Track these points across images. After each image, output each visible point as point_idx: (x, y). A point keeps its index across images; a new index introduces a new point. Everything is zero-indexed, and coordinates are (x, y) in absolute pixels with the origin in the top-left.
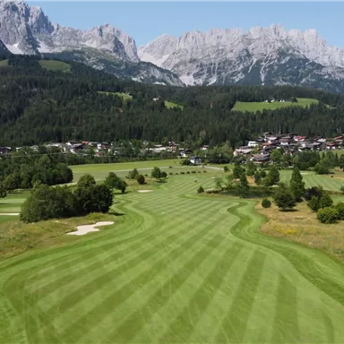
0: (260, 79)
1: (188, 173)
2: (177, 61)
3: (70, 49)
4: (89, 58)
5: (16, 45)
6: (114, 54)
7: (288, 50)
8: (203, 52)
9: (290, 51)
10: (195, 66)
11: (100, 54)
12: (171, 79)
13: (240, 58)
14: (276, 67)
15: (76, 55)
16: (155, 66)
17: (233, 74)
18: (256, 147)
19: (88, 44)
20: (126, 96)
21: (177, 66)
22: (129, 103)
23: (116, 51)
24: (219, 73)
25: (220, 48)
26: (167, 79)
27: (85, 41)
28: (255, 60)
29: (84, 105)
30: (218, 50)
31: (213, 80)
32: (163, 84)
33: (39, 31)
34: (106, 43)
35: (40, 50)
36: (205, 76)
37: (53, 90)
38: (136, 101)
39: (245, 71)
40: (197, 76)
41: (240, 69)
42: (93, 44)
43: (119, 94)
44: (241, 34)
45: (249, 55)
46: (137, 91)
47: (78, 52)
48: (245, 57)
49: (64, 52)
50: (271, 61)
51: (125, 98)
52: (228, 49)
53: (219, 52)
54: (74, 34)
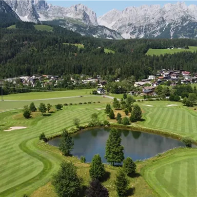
0: (170, 35)
1: (85, 103)
2: (121, 25)
3: (57, 19)
4: (68, 24)
5: (26, 17)
6: (83, 21)
7: (188, 18)
8: (136, 19)
9: (189, 18)
10: (131, 28)
11: (74, 21)
12: (116, 35)
13: (158, 22)
14: (180, 28)
15: (61, 22)
16: (107, 28)
17: (154, 33)
18: (154, 79)
19: (68, 16)
20: (80, 46)
21: (120, 28)
22: (81, 50)
23: (84, 20)
24: (145, 32)
25: (146, 17)
26: (114, 35)
27: (67, 13)
28: (167, 24)
29: (53, 52)
30: (145, 18)
31: (142, 36)
32: (111, 38)
33: (40, 8)
34: (79, 15)
35: (40, 19)
36: (136, 34)
37: (36, 43)
38: (85, 49)
39: (161, 30)
40: (132, 33)
41: (158, 29)
42: (71, 15)
43: (76, 45)
44: (159, 8)
45: (164, 21)
46: (88, 43)
47: (62, 20)
48: (161, 22)
49: (54, 20)
50: (177, 24)
51: (79, 47)
52: (151, 17)
53: (145, 19)
54: (60, 10)
